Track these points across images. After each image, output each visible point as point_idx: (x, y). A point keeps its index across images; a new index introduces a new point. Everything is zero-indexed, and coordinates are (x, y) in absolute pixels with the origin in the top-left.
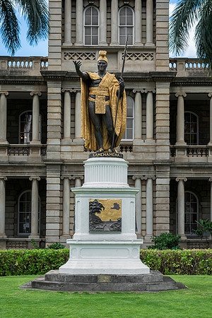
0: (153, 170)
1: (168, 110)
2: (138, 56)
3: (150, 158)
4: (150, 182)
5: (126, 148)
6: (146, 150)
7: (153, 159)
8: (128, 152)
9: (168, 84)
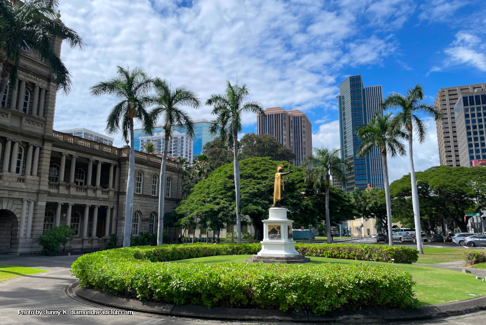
0: (35, 195)
1: (49, 160)
2: (34, 123)
3: (36, 188)
4: (32, 203)
5: (20, 180)
6: (33, 182)
7: (37, 188)
8: (22, 183)
9: (51, 144)
